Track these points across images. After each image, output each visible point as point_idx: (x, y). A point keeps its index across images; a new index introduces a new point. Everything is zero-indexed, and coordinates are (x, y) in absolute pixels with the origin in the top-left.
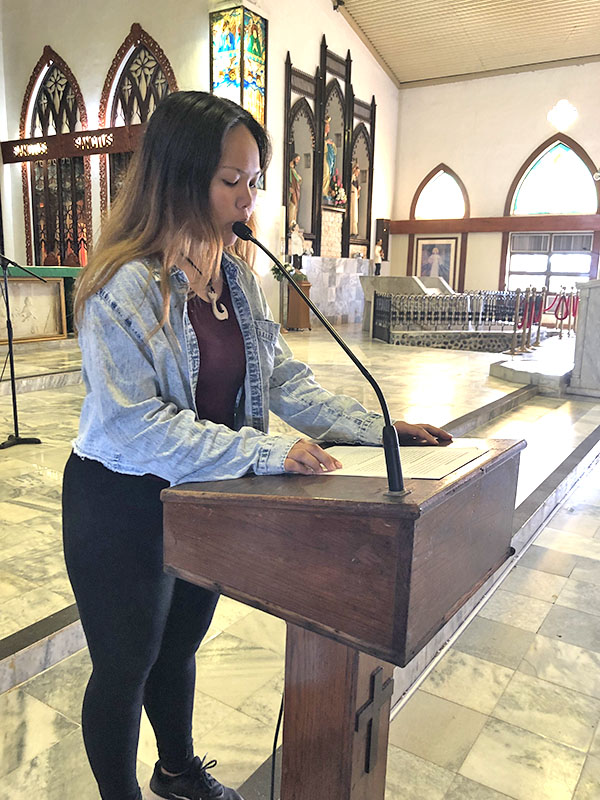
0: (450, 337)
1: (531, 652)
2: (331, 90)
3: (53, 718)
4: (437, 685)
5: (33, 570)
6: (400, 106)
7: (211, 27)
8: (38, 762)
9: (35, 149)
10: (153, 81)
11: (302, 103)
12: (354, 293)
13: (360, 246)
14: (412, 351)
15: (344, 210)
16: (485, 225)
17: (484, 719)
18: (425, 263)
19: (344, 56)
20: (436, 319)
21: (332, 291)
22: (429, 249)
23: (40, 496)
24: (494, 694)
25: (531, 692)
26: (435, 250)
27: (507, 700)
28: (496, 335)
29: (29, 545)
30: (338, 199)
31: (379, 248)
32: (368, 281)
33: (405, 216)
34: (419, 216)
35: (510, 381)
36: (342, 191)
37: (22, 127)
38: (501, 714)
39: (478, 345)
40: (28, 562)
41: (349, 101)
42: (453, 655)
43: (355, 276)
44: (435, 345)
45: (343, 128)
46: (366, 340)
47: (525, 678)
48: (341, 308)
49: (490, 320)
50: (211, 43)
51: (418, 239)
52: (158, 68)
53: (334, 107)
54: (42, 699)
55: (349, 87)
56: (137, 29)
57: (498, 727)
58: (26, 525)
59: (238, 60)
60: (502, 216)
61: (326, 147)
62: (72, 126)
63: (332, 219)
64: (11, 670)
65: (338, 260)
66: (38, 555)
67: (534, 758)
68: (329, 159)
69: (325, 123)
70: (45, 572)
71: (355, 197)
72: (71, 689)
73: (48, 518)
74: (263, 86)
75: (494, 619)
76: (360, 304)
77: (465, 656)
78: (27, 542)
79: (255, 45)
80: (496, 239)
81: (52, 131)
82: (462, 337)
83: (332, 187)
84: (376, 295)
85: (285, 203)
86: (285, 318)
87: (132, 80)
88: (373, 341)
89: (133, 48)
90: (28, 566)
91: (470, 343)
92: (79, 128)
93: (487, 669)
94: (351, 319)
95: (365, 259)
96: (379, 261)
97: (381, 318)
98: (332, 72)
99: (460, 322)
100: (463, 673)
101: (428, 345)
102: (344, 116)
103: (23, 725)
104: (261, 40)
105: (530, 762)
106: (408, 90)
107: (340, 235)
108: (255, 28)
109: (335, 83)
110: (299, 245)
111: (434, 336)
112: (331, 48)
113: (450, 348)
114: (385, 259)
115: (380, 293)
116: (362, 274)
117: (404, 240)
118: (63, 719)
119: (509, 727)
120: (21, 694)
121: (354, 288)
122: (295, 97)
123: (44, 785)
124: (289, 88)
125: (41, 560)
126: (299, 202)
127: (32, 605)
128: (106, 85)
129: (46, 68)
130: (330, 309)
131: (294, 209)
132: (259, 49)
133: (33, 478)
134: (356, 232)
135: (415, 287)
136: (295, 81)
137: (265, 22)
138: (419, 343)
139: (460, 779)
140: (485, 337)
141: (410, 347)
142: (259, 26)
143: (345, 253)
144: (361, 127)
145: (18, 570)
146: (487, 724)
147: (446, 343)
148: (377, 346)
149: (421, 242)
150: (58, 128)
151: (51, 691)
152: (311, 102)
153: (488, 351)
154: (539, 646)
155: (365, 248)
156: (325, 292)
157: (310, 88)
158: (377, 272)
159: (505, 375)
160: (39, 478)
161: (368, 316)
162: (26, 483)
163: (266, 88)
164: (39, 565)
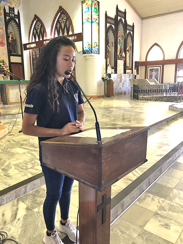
0: (157, 98)
1: (171, 194)
2: (120, 22)
3: (26, 207)
4: (140, 203)
5: (24, 166)
6: (142, 25)
7: (82, 5)
8: (20, 219)
9: (33, 46)
10: (66, 23)
11: (111, 27)
12: (128, 85)
13: (130, 70)
14: (145, 102)
15: (124, 59)
16: (170, 62)
17: (153, 213)
18: (151, 74)
19: (124, 11)
20: (153, 92)
21: (121, 84)
22: (152, 70)
23: (28, 146)
24: (158, 206)
25: (170, 206)
26: (154, 70)
27: (162, 208)
28: (173, 97)
29: (24, 159)
30: (122, 56)
31: (136, 70)
32: (132, 81)
33: (144, 60)
34: (148, 60)
35: (175, 111)
36: (123, 53)
37: (29, 39)
38: (159, 212)
39: (167, 100)
40: (23, 164)
41: (125, 25)
42: (146, 194)
43: (128, 79)
44: (153, 100)
45: (123, 34)
46: (131, 99)
47: (168, 202)
48: (124, 89)
49: (171, 92)
50: (82, 10)
51: (148, 67)
52: (67, 19)
53: (121, 27)
54: (23, 202)
55: (125, 21)
56: (61, 8)
57: (157, 216)
58: (23, 154)
59: (90, 15)
60: (175, 59)
61: (118, 40)
62: (43, 38)
63: (121, 62)
64: (15, 194)
65: (122, 75)
66: (25, 162)
67: (168, 226)
68: (119, 44)
69: (118, 33)
70: (27, 167)
71: (128, 55)
72: (31, 199)
73: (29, 152)
74: (98, 22)
75: (161, 184)
76: (130, 88)
77: (150, 194)
78: (23, 159)
79: (95, 10)
80: (173, 66)
81: (37, 40)
82: (161, 97)
83: (120, 52)
84: (134, 85)
85: (106, 58)
86: (106, 93)
87: (60, 23)
88: (133, 99)
89: (60, 14)
90: (23, 165)
91: (164, 99)
92: (45, 38)
93: (157, 198)
94: (127, 93)
95: (131, 74)
96: (136, 74)
97: (136, 92)
98: (120, 16)
99: (161, 93)
100: (149, 199)
101: (150, 100)
102: (124, 30)
103: (17, 209)
104: (97, 8)
105: (166, 226)
106: (144, 20)
107: (123, 67)
108: (95, 4)
109: (121, 20)
110: (110, 71)
111: (152, 97)
112: (119, 9)
113: (157, 101)
114: (138, 74)
115: (135, 84)
116: (130, 79)
117: (144, 68)
118: (28, 207)
119: (161, 216)
120: (18, 201)
121: (128, 83)
122: (108, 25)
123: (21, 225)
124: (106, 22)
125: (26, 164)
126: (110, 57)
127: (22, 176)
128: (52, 25)
129: (35, 21)
130: (120, 90)
131: (108, 60)
132: (97, 11)
133: (27, 141)
134: (128, 66)
135: (147, 82)
136: (108, 20)
137: (99, 2)
138: (147, 100)
139: (144, 230)
140: (169, 97)
141: (145, 101)
142: (96, 4)
143: (125, 72)
144: (130, 33)
145: (20, 166)
146: (154, 215)
147: (156, 99)
148: (134, 101)
149: (149, 68)
150: (39, 39)
151: (26, 200)
152: (113, 26)
153: (170, 102)
154: (174, 193)
155: (131, 70)
156: (119, 85)
157: (113, 22)
158: (135, 78)
159: (173, 109)
160: (29, 141)
161: (132, 92)
162: (25, 142)
163: (99, 23)
164: (26, 165)
